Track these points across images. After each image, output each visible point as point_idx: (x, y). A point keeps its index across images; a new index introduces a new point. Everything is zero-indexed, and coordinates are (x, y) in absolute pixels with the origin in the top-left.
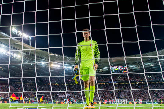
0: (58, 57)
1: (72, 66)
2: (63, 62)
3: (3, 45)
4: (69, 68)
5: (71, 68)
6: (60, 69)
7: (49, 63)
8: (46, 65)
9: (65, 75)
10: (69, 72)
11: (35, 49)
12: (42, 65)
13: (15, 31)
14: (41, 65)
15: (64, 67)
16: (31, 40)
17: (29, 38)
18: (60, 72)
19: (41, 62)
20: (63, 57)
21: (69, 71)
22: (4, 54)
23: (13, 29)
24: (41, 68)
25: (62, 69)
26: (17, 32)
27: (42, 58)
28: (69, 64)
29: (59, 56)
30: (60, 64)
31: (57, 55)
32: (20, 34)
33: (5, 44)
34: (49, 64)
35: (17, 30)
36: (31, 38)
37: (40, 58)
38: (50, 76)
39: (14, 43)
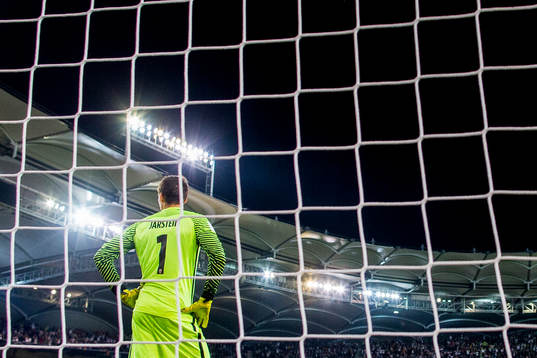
0: (336, 247)
1: (401, 289)
2: (362, 271)
3: (89, 195)
4: (388, 295)
5: (395, 296)
6: (346, 304)
7: (299, 275)
8: (281, 285)
9: (370, 332)
10: (386, 319)
11: (238, 213)
12: (266, 285)
13: (142, 131)
14: (259, 283)
15: (367, 293)
16: (213, 169)
17: (206, 161)
18: (348, 315)
19: (259, 270)
20: (361, 248)
21: (386, 309)
22: (93, 234)
23: (135, 122)
24: (258, 297)
25: (353, 301)
26: (149, 134)
27: (265, 253)
28: (387, 279)
29: (343, 242)
30: (345, 280)
31: (330, 240)
32: (167, 142)
33: (96, 190)
34: (299, 278)
35: (150, 127)
36: (212, 163)
37: (257, 251)
38: (301, 333)
39: (139, 186)
